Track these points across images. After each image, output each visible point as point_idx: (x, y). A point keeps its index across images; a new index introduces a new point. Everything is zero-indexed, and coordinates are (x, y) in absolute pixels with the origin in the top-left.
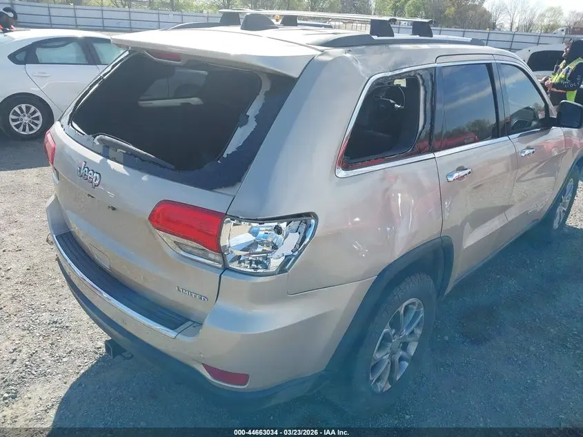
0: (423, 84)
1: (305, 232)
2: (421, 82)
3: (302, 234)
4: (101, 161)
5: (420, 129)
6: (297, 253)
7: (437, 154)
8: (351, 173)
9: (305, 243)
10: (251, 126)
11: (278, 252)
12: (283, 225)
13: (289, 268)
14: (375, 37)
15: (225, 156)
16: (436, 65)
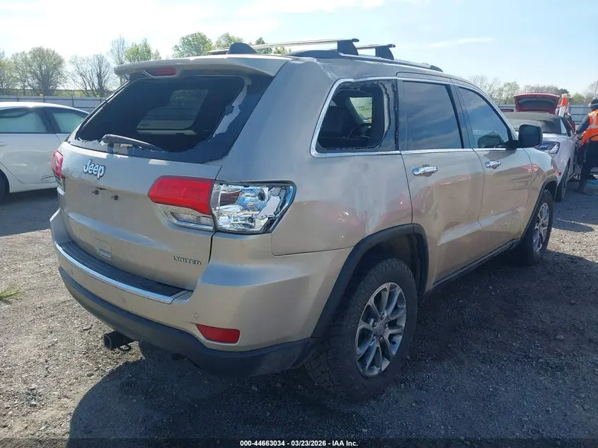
0: (386, 93)
1: (285, 198)
2: (384, 91)
3: (282, 198)
4: (107, 156)
5: (386, 129)
6: (278, 215)
7: (403, 153)
8: (323, 155)
9: (285, 207)
10: (236, 112)
11: (263, 213)
12: (266, 190)
13: (273, 230)
14: (342, 54)
15: (214, 136)
16: (396, 78)
